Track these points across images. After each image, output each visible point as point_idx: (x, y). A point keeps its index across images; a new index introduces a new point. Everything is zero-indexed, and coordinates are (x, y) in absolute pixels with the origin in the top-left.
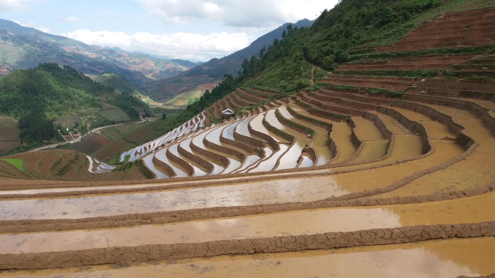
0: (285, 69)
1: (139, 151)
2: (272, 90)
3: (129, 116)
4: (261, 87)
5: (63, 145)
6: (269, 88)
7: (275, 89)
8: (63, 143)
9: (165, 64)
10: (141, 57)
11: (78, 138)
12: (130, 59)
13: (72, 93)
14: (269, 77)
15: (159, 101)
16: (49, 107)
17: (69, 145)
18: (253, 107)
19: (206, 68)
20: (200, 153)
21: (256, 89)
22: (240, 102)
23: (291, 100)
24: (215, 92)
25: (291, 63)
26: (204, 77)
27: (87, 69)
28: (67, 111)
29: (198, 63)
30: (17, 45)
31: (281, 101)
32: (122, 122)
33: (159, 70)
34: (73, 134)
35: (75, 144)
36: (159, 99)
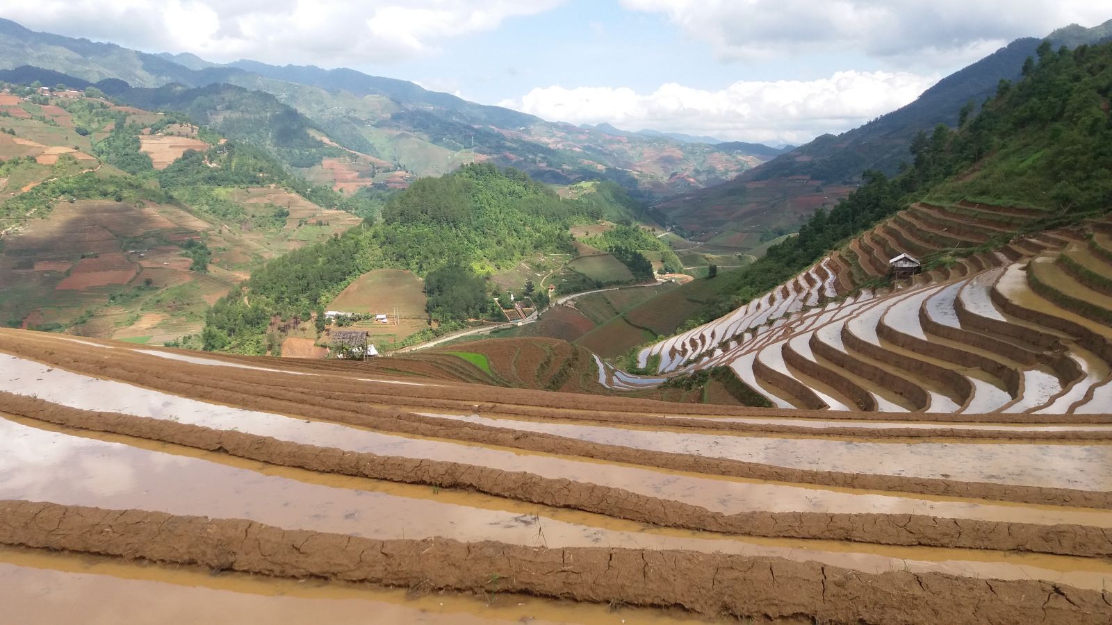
0: (1060, 153)
1: (679, 347)
2: (1026, 207)
3: (632, 270)
4: (987, 200)
5: (503, 330)
6: (1016, 202)
7: (1035, 205)
8: (503, 326)
9: (706, 155)
10: (655, 141)
11: (531, 316)
12: (632, 147)
13: (522, 223)
14: (1008, 175)
15: (691, 238)
16: (479, 252)
17: (515, 329)
18: (976, 249)
19: (805, 159)
20: (878, 360)
21: (973, 204)
22: (931, 237)
23: (1095, 231)
24: (839, 213)
25: (1080, 138)
26: (798, 179)
27: (547, 172)
28: (510, 260)
29: (783, 148)
30: (418, 129)
31: (1057, 234)
32: (617, 283)
33: (692, 168)
34: (522, 307)
35: (525, 327)
36: (693, 233)
